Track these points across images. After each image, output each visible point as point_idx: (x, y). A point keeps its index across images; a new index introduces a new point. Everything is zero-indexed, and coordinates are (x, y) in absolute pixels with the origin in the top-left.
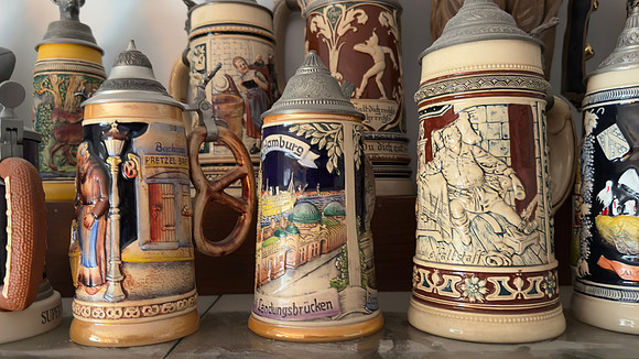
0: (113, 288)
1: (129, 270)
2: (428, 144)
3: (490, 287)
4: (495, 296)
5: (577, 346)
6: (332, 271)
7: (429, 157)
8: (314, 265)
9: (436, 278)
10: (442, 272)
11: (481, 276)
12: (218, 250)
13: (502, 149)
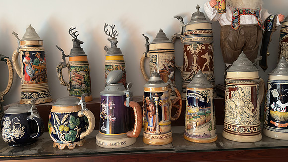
0: (158, 132)
1: (161, 127)
2: (230, 94)
3: (246, 130)
4: (247, 132)
5: (265, 143)
6: (208, 126)
7: (230, 97)
8: (204, 125)
9: (232, 127)
10: (233, 126)
11: (244, 127)
12: (174, 119)
13: (249, 97)
